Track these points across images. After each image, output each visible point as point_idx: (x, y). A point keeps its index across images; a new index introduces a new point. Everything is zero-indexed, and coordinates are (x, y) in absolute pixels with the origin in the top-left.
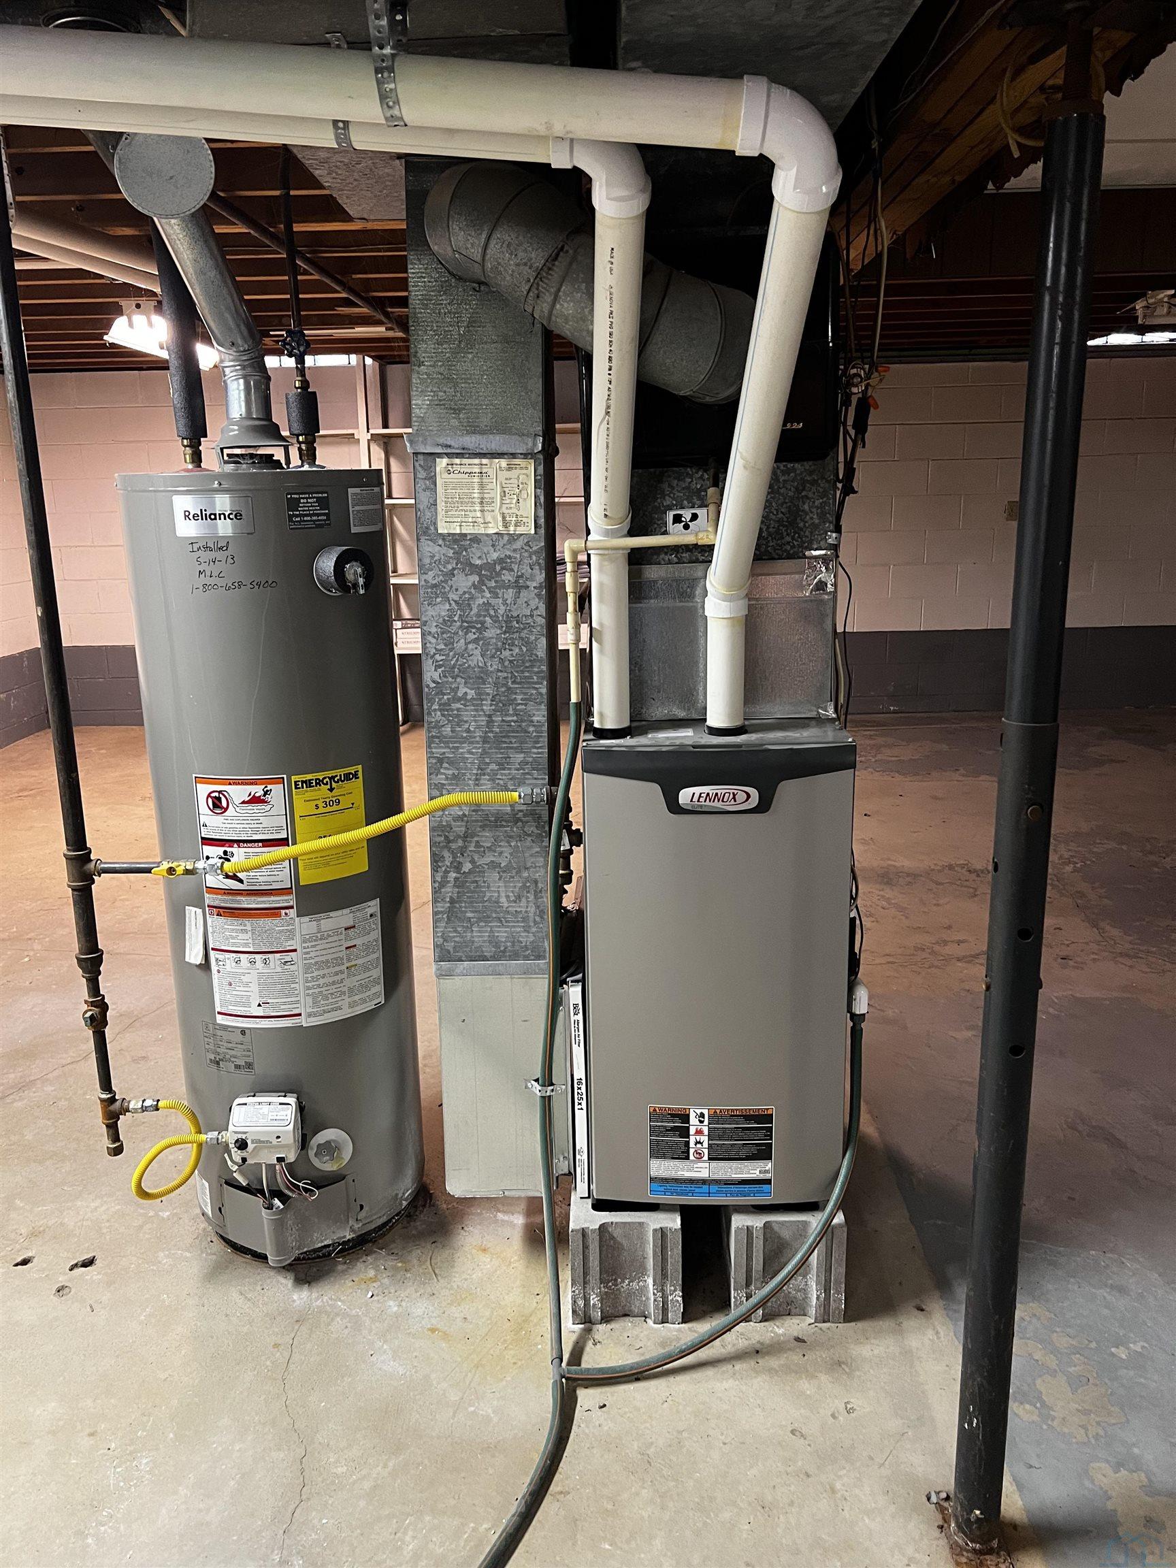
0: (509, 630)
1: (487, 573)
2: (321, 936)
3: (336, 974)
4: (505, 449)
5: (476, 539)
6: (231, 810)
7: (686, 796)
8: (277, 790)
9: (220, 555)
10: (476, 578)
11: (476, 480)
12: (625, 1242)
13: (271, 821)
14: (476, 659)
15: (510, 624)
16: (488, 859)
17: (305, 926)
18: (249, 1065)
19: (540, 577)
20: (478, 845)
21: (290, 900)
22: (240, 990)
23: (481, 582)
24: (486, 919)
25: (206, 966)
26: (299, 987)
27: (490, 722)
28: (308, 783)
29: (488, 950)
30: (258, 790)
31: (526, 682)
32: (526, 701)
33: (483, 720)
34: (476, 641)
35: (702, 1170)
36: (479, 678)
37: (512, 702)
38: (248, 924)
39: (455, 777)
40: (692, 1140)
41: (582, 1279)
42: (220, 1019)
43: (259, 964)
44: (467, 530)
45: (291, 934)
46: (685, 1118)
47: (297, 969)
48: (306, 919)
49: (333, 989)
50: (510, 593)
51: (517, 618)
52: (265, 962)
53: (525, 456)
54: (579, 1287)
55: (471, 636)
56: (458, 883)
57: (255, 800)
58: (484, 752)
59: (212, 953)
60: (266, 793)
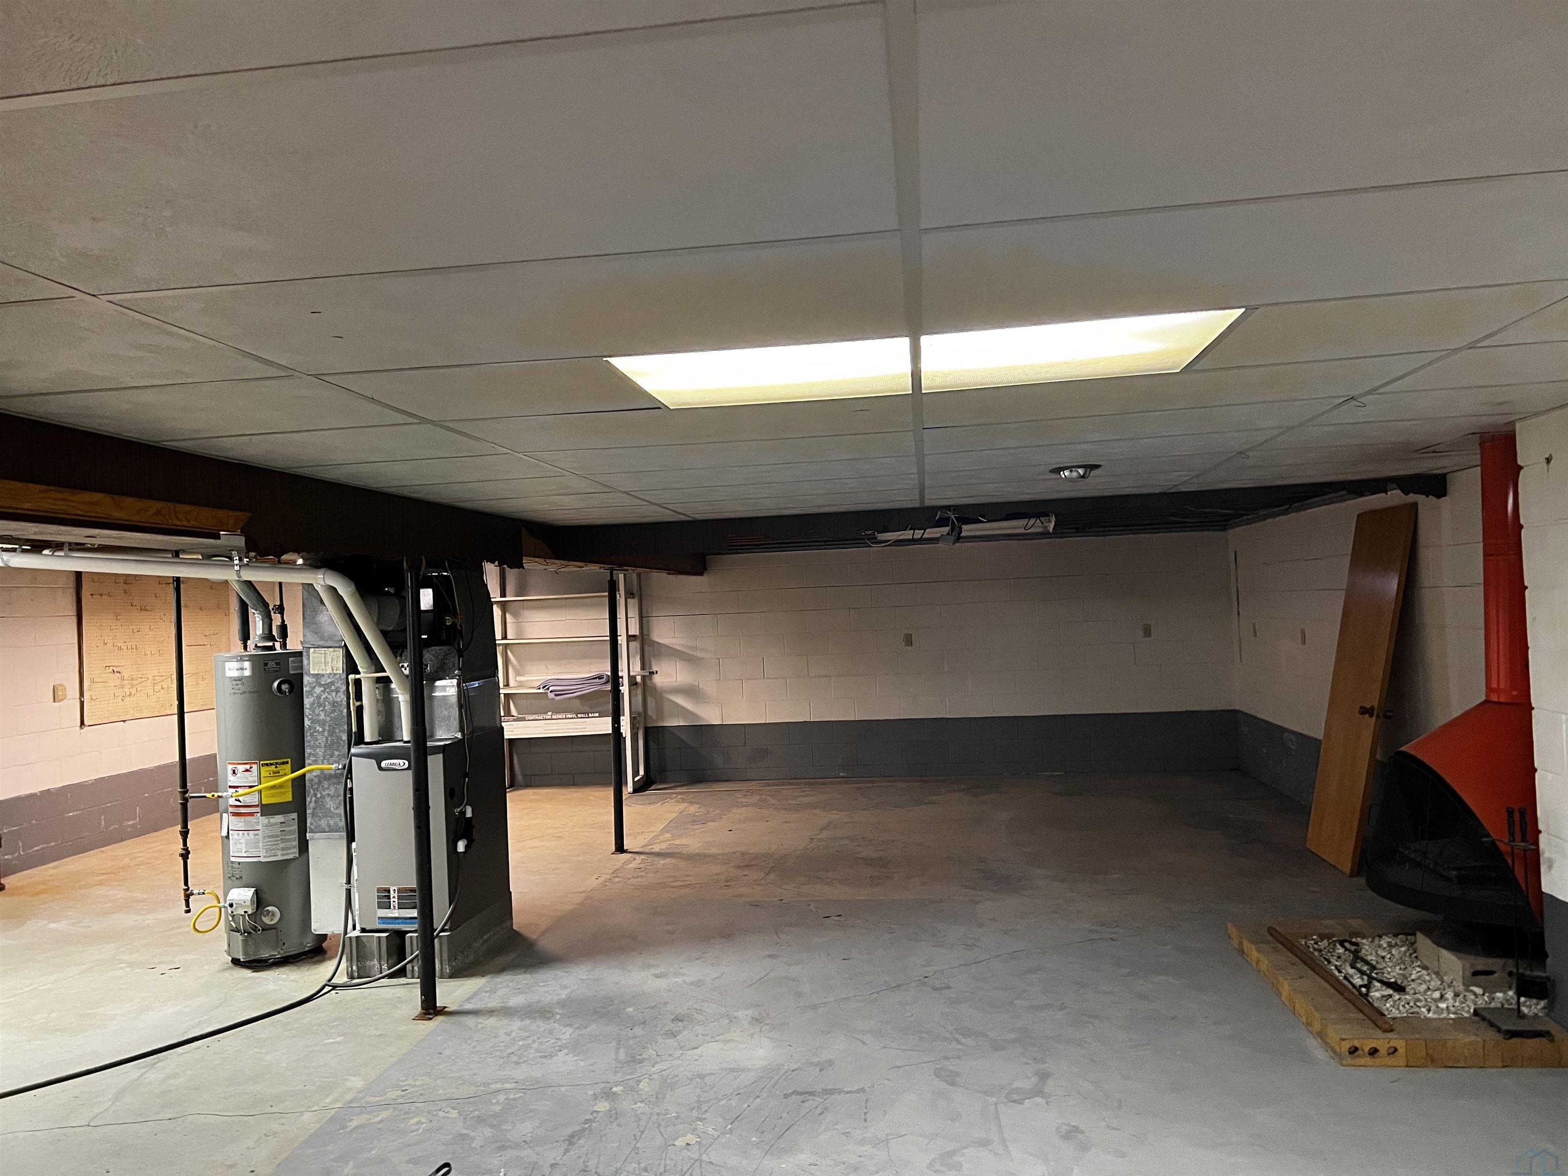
0: (334, 706)
1: (327, 686)
2: (270, 825)
3: (276, 841)
4: (332, 645)
5: (323, 675)
6: (238, 775)
7: (383, 764)
8: (255, 767)
9: (239, 682)
10: (323, 689)
11: (323, 656)
12: (368, 945)
13: (252, 778)
14: (322, 717)
15: (334, 704)
16: (327, 792)
17: (264, 820)
18: (241, 877)
19: (345, 688)
20: (323, 787)
21: (258, 810)
22: (239, 846)
23: (325, 690)
24: (326, 816)
25: (228, 837)
26: (261, 845)
27: (327, 740)
28: (267, 765)
29: (327, 829)
30: (248, 767)
31: (340, 725)
32: (340, 731)
33: (324, 739)
34: (322, 710)
35: (395, 913)
36: (323, 723)
37: (334, 732)
38: (243, 818)
39: (315, 761)
40: (392, 900)
41: (350, 960)
42: (232, 859)
43: (246, 835)
44: (320, 672)
45: (258, 823)
46: (389, 891)
47: (260, 837)
48: (264, 817)
49: (274, 847)
50: (334, 694)
51: (337, 702)
52: (248, 834)
53: (339, 647)
54: (349, 962)
55: (321, 709)
56: (316, 802)
57: (247, 770)
58: (325, 751)
59: (230, 832)
60: (251, 768)
